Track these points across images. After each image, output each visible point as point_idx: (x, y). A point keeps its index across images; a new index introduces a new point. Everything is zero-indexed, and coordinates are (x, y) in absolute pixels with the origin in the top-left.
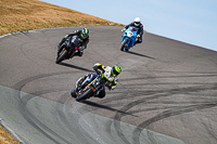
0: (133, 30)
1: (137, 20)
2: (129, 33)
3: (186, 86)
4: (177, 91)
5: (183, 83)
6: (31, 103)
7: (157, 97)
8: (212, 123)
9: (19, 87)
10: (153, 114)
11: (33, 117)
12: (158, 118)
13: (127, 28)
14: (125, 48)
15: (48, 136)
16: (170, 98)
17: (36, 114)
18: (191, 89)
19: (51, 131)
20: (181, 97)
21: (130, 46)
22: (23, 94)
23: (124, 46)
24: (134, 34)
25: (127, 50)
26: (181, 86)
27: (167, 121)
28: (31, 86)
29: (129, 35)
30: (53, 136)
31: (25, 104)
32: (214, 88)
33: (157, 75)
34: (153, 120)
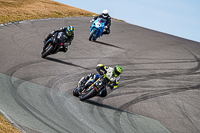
0: (102, 21)
1: (105, 12)
2: (97, 24)
3: (161, 72)
4: (154, 76)
5: (159, 69)
6: (21, 88)
7: (135, 81)
8: (186, 105)
9: (11, 73)
10: (132, 97)
11: (23, 100)
12: (137, 100)
13: (96, 19)
14: (93, 38)
15: (37, 118)
16: (148, 82)
17: (26, 97)
18: (167, 75)
19: (39, 113)
20: (157, 82)
21: (98, 36)
22: (14, 79)
23: (92, 36)
24: (102, 25)
25: (94, 40)
26: (158, 72)
27: (145, 103)
28: (21, 72)
29: (97, 26)
30: (41, 118)
31: (16, 89)
32: (188, 74)
33: (136, 61)
34: (132, 103)
